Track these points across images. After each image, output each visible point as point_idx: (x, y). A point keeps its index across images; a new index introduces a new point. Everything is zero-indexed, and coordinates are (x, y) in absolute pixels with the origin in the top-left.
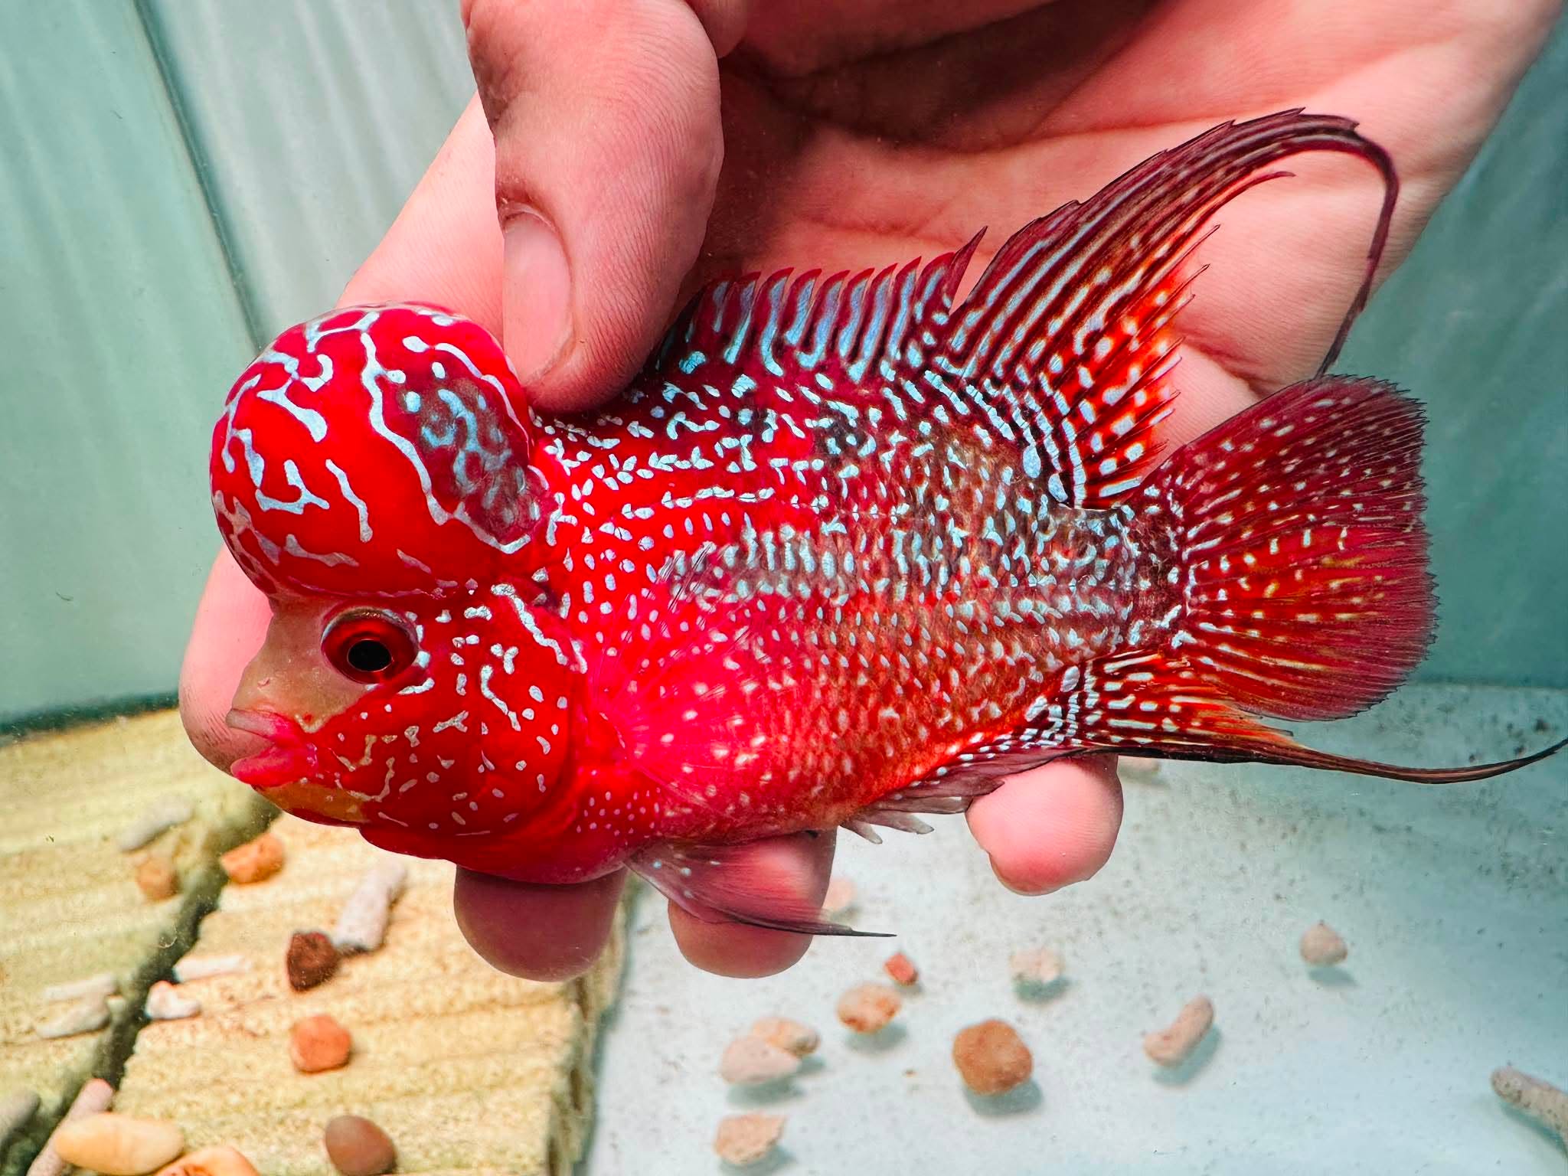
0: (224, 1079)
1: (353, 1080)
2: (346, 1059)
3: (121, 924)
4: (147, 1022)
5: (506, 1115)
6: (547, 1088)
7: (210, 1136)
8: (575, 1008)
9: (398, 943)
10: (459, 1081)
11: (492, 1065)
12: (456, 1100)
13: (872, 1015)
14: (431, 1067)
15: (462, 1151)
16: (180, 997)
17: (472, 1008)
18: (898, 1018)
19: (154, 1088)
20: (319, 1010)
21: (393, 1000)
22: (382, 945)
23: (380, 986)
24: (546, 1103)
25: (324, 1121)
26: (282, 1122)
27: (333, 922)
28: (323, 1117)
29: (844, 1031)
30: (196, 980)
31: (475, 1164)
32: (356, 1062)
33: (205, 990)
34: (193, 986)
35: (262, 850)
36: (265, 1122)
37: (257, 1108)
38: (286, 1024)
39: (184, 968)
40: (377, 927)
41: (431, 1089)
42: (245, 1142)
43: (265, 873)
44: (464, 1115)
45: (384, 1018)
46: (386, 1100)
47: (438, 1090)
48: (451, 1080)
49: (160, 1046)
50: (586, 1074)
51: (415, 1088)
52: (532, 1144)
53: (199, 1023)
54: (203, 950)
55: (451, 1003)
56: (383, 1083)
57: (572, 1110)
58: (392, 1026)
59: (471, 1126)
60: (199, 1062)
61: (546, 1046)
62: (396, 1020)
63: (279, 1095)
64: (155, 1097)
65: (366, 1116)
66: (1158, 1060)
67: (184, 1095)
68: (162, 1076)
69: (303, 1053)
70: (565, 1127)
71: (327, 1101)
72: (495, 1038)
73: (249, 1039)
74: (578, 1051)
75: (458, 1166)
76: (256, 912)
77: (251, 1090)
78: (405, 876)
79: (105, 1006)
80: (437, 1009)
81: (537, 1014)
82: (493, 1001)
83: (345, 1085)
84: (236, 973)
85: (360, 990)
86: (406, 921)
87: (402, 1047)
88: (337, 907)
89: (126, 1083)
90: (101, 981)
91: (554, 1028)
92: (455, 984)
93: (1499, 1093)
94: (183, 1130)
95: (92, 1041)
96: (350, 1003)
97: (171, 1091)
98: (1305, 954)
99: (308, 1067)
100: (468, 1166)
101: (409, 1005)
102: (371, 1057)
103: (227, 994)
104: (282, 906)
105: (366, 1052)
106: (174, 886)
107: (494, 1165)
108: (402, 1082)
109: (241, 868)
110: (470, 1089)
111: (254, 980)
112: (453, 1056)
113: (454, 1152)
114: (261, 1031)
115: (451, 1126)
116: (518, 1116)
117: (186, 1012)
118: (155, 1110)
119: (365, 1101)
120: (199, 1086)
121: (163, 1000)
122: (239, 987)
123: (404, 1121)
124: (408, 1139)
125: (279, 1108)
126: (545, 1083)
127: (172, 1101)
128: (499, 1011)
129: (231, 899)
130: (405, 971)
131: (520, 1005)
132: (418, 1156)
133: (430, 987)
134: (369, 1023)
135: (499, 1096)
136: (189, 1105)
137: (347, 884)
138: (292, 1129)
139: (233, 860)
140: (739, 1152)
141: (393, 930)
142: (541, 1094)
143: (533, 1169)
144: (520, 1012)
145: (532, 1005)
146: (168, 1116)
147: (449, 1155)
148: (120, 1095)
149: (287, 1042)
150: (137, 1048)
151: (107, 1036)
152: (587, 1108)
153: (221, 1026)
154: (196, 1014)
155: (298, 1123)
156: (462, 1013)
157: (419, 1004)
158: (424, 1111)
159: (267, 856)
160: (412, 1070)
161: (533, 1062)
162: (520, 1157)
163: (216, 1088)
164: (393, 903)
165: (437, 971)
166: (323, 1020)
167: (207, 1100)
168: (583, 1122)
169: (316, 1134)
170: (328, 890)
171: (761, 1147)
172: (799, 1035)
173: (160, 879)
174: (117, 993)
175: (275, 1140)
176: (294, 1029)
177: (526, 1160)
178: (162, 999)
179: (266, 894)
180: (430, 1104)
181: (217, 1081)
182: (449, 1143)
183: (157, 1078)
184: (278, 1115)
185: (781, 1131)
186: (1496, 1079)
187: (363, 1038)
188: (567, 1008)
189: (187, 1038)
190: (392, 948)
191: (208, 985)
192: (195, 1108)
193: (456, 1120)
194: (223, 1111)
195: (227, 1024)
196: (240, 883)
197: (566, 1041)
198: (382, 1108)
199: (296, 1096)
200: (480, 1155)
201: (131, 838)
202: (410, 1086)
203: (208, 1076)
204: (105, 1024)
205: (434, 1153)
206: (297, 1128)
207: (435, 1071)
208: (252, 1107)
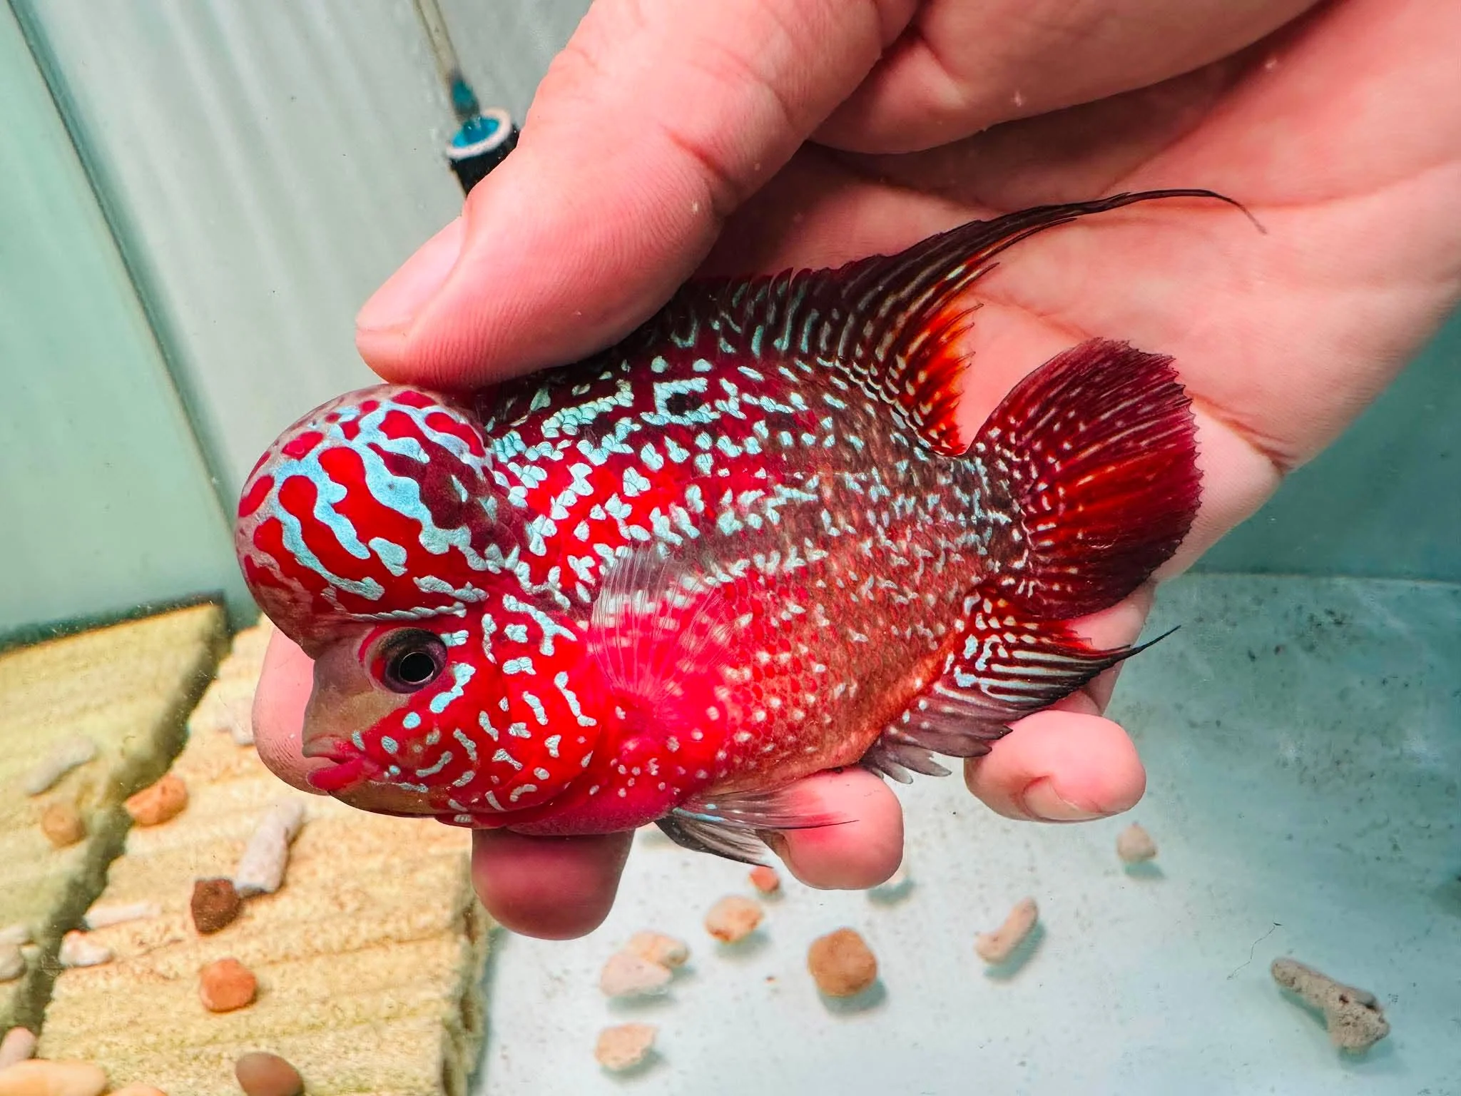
0: (139, 1020)
1: (260, 1016)
2: (254, 996)
3: (31, 872)
4: (61, 969)
5: (402, 1044)
6: (438, 1018)
7: (130, 1073)
8: (463, 939)
9: (297, 882)
10: (358, 1015)
11: (387, 999)
12: (355, 1032)
13: (737, 928)
14: (332, 1002)
15: (362, 1077)
16: (92, 943)
17: (367, 945)
18: (761, 926)
19: (75, 1031)
20: (225, 954)
21: (294, 940)
22: (282, 885)
23: (283, 926)
24: (438, 1031)
25: (236, 1057)
26: (196, 1058)
27: (235, 862)
28: (234, 1051)
29: (713, 941)
30: (105, 927)
31: (375, 1088)
32: (263, 1000)
33: (115, 936)
34: (104, 933)
35: (164, 790)
36: (181, 1060)
37: (173, 1046)
38: (195, 966)
39: (95, 915)
40: (276, 870)
41: (332, 1023)
42: (164, 1077)
43: (169, 814)
44: (363, 1045)
45: (286, 957)
46: (291, 1034)
47: (339, 1023)
48: (350, 1013)
49: (76, 992)
50: (477, 997)
51: (317, 1022)
52: (424, 1068)
53: (111, 968)
54: (111, 896)
55: (347, 941)
56: (288, 1019)
57: (463, 1031)
58: (295, 965)
59: (370, 1054)
60: (114, 1006)
61: (437, 978)
62: (297, 959)
63: (192, 1034)
64: (77, 1039)
65: (273, 1052)
66: (988, 960)
67: (101, 1037)
68: (81, 1020)
69: (210, 995)
70: (457, 1047)
71: (237, 1036)
72: (390, 973)
73: (161, 981)
74: (468, 979)
75: (360, 1089)
76: (160, 855)
77: (166, 1030)
78: (303, 814)
79: (20, 955)
80: (336, 946)
81: (427, 948)
82: (387, 937)
83: (253, 1022)
84: (147, 919)
85: (262, 931)
86: (306, 858)
87: (304, 984)
88: (239, 846)
89: (48, 1027)
90: (14, 932)
91: (445, 962)
92: (352, 922)
93: (1277, 979)
94: (104, 1069)
95: (10, 989)
96: (253, 945)
97: (89, 1032)
98: (1120, 852)
99: (217, 1008)
100: (368, 1090)
101: (309, 944)
102: (275, 994)
103: (138, 938)
104: (186, 848)
105: (271, 990)
106: (80, 832)
107: (393, 1088)
108: (305, 1017)
109: (145, 811)
110: (367, 1020)
111: (162, 925)
112: (351, 992)
113: (354, 1077)
114: (171, 974)
115: (352, 1054)
116: (413, 1044)
117: (97, 960)
118: (77, 1051)
119: (272, 1036)
120: (116, 1028)
121: (75, 948)
122: (148, 932)
123: (309, 1053)
124: (313, 1068)
125: (192, 1045)
126: (436, 1013)
127: (90, 1042)
128: (394, 947)
129: (137, 842)
130: (305, 910)
131: (411, 940)
132: (323, 1083)
133: (327, 926)
134: (272, 962)
135: (396, 1025)
136: (108, 1045)
137: (248, 822)
138: (206, 1063)
139: (136, 803)
140: (615, 1059)
141: (292, 869)
142: (434, 1022)
143: (428, 1089)
144: (411, 947)
145: (423, 939)
146: (90, 1056)
147: (351, 1082)
148: (42, 1038)
149: (196, 984)
150: (55, 994)
151: (24, 983)
152: (479, 1026)
153: (133, 971)
154: (109, 960)
155: (211, 1058)
156: (359, 949)
157: (318, 943)
158: (327, 1042)
159: (170, 796)
160: (314, 1006)
161: (423, 995)
162: (415, 1080)
163: (132, 1030)
164: (292, 840)
165: (335, 909)
166: (229, 964)
167: (125, 1041)
168: (475, 1040)
169: (228, 1066)
170: (231, 830)
171: (637, 1054)
172: (670, 949)
173: (65, 826)
174: (30, 942)
175: (191, 1074)
176: (202, 970)
177: (421, 1082)
178: (73, 946)
179: (171, 836)
180: (331, 1037)
181: (132, 1023)
182: (351, 1070)
183: (76, 1022)
184: (191, 1052)
185: (654, 1039)
186: (1275, 967)
187: (267, 976)
188: (455, 941)
189: (102, 984)
190: (293, 889)
191: (118, 931)
192: (115, 1048)
193: (356, 1049)
194: (140, 1050)
195: (138, 969)
196: (145, 825)
197: (454, 972)
198: (287, 1042)
199: (209, 1033)
200: (379, 1079)
201: (35, 783)
202: (312, 1020)
203: (124, 1017)
204: (22, 971)
205: (338, 1080)
206: (211, 1063)
207: (335, 1006)
208: (168, 1044)
